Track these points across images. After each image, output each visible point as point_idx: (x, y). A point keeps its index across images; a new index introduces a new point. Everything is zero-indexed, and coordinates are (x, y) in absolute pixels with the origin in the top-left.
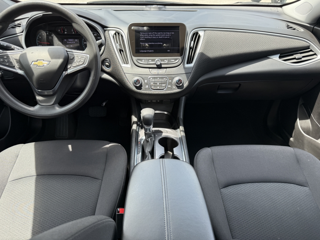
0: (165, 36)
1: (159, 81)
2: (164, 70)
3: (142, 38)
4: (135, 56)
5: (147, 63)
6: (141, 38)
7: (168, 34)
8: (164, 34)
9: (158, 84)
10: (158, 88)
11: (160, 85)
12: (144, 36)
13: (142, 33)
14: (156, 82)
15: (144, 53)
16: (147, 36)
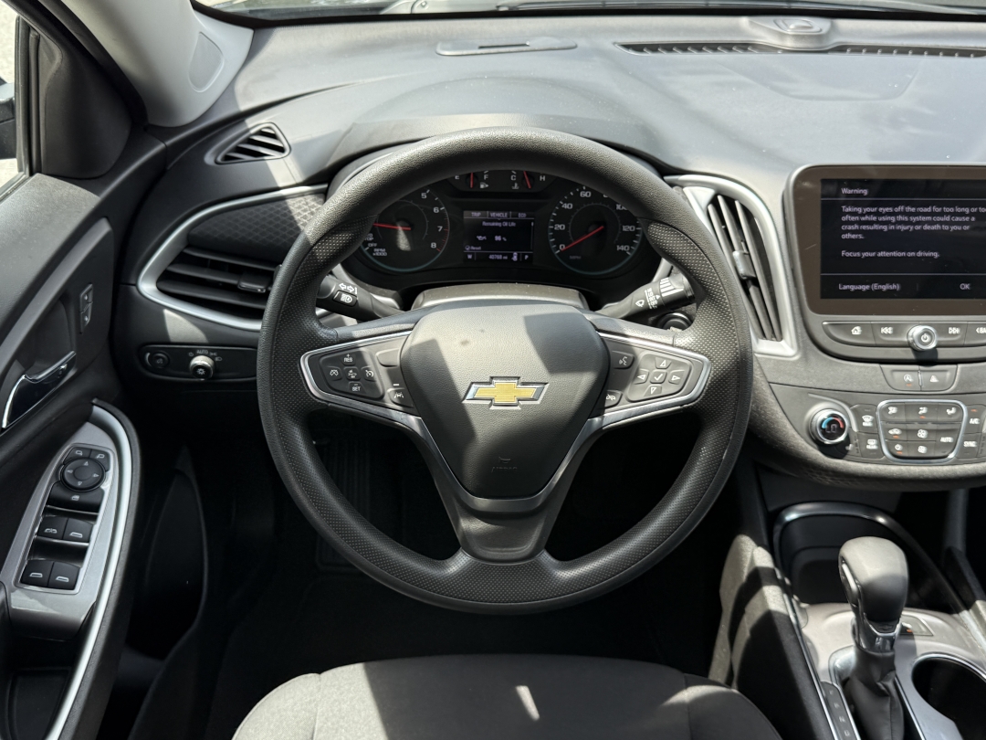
0: (950, 223)
1: (926, 422)
2: (948, 374)
3: (853, 232)
4: (817, 309)
5: (872, 342)
6: (847, 231)
7: (963, 214)
8: (947, 214)
9: (922, 434)
10: (922, 450)
11: (933, 437)
12: (861, 223)
13: (849, 209)
14: (910, 427)
15: (858, 294)
16: (871, 223)
